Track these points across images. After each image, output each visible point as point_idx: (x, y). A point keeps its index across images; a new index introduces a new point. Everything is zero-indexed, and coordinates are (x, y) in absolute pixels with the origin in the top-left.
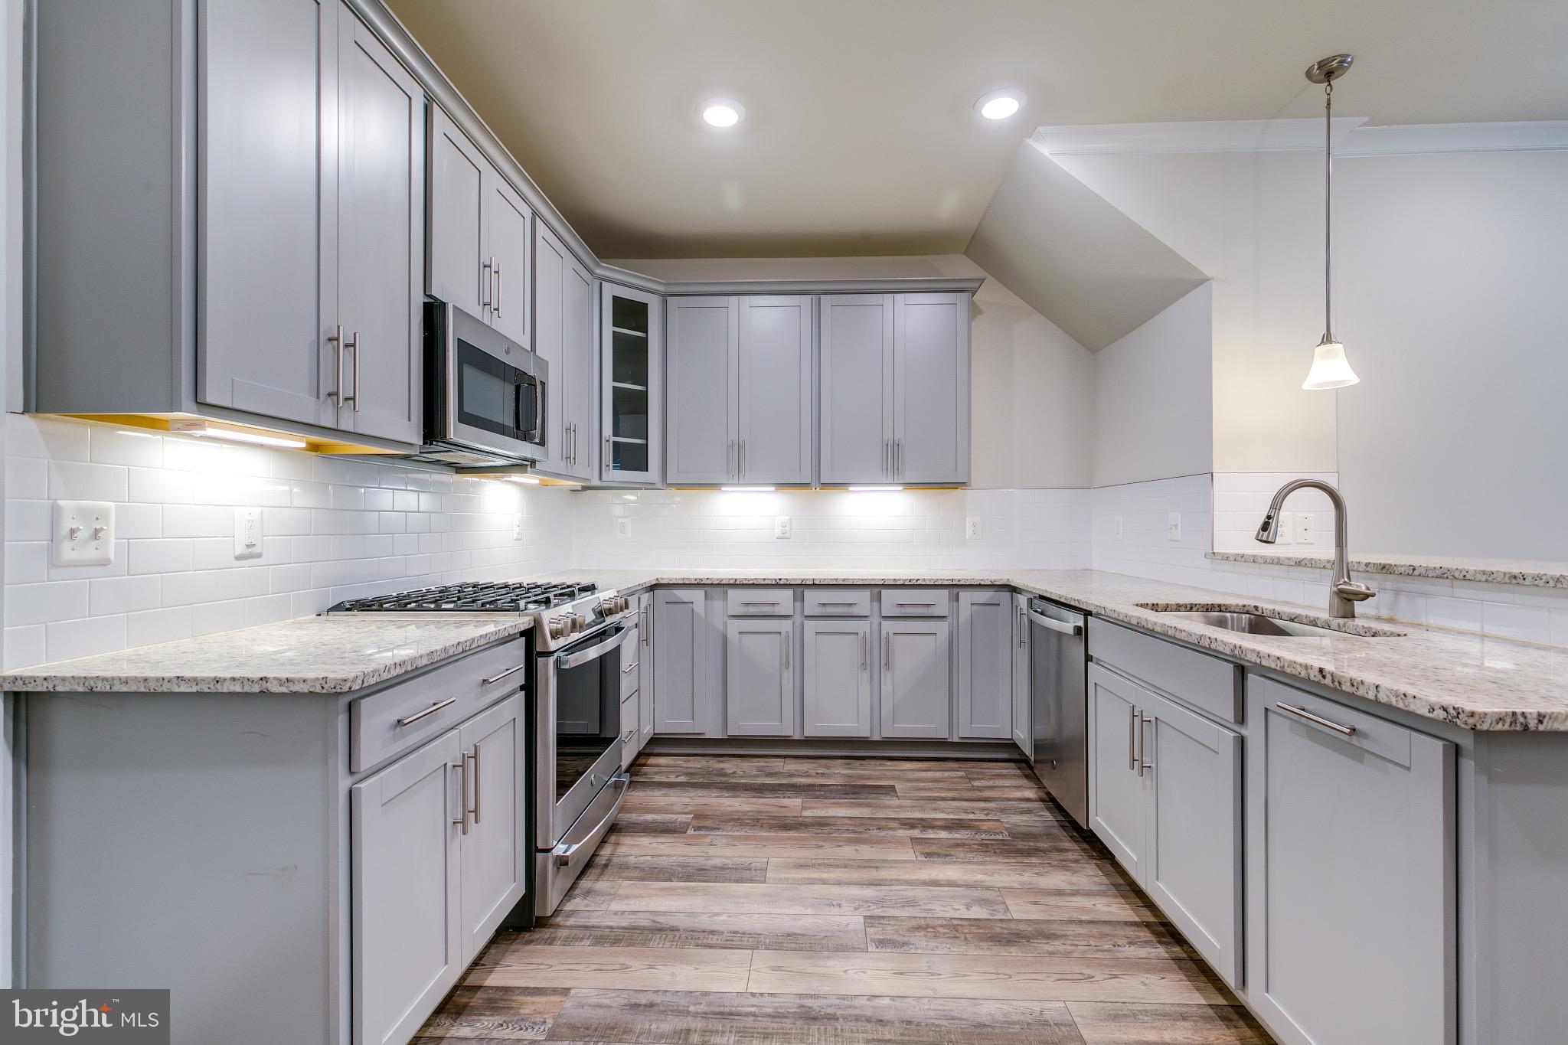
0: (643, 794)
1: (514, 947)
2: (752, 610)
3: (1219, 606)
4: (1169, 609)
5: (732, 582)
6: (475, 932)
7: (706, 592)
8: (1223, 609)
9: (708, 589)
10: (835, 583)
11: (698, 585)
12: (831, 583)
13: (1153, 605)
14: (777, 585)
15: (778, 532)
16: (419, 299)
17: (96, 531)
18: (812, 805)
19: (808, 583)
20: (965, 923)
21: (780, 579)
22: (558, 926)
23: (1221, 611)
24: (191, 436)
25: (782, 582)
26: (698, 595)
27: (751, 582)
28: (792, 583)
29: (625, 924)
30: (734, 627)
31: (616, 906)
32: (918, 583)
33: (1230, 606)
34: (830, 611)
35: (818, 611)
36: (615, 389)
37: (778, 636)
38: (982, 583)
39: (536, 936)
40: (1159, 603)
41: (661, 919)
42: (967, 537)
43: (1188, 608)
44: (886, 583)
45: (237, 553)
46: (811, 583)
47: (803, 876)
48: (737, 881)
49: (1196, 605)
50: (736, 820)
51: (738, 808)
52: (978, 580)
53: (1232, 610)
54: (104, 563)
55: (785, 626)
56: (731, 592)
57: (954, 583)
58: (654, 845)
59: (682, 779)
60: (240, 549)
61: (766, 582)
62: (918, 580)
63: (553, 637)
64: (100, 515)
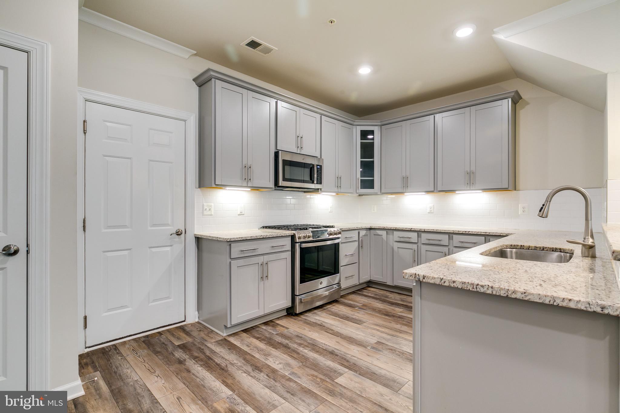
0: (356, 296)
1: (288, 318)
2: (402, 240)
3: (560, 249)
4: (530, 248)
5: (395, 229)
6: (270, 306)
7: (387, 232)
8: (562, 251)
9: (387, 231)
10: (433, 231)
11: (383, 229)
12: (431, 231)
13: (521, 246)
14: (411, 231)
15: (428, 211)
16: (273, 150)
17: (210, 209)
18: (405, 312)
19: (422, 230)
20: (408, 354)
21: (412, 229)
22: (301, 317)
23: (561, 252)
24: (226, 190)
25: (412, 230)
26: (384, 233)
27: (401, 229)
28: (416, 230)
29: (314, 322)
30: (396, 245)
31: (317, 318)
32: (469, 233)
33: (566, 250)
34: (432, 242)
35: (427, 242)
36: (361, 162)
37: (411, 250)
38: (501, 235)
39: (294, 317)
40: (525, 245)
41: (324, 324)
42: (519, 214)
43: (542, 249)
44: (455, 232)
45: (238, 214)
46: (424, 230)
47: (373, 327)
48: (353, 322)
49: (546, 248)
50: (374, 309)
51: (379, 307)
52: (499, 233)
53: (567, 252)
54: (211, 215)
55: (415, 247)
56: (395, 232)
57: (487, 234)
58: (343, 309)
59: (372, 295)
60: (239, 213)
61: (407, 229)
62: (469, 232)
63: (298, 238)
64: (211, 206)
